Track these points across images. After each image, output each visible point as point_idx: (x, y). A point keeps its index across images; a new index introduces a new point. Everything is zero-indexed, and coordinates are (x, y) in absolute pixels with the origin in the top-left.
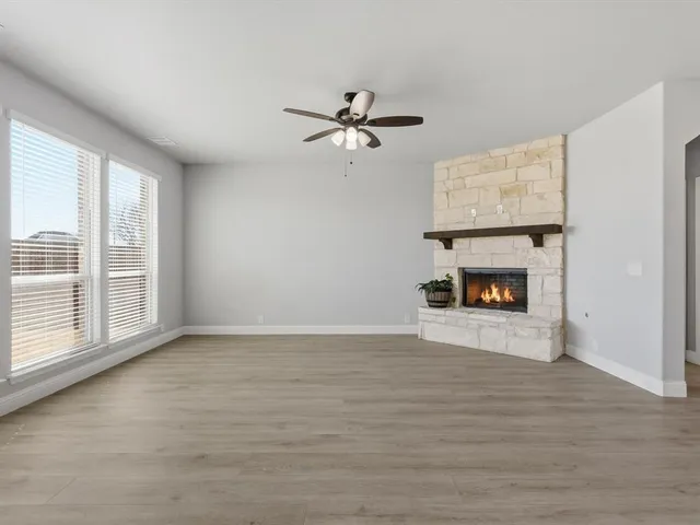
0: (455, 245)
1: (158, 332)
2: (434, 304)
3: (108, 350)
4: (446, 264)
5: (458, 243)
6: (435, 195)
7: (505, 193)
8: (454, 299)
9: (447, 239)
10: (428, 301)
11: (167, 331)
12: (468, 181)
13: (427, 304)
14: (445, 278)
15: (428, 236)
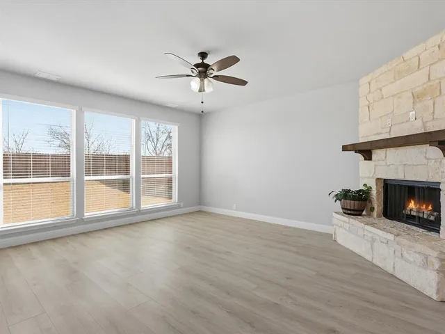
0: (374, 157)
1: (178, 207)
2: (349, 212)
3: (140, 212)
4: (366, 175)
5: (378, 154)
6: (360, 109)
7: (417, 97)
8: (372, 209)
9: (366, 151)
10: (343, 208)
11: (185, 207)
12: (384, 91)
13: (341, 210)
14: (363, 188)
15: (345, 148)
